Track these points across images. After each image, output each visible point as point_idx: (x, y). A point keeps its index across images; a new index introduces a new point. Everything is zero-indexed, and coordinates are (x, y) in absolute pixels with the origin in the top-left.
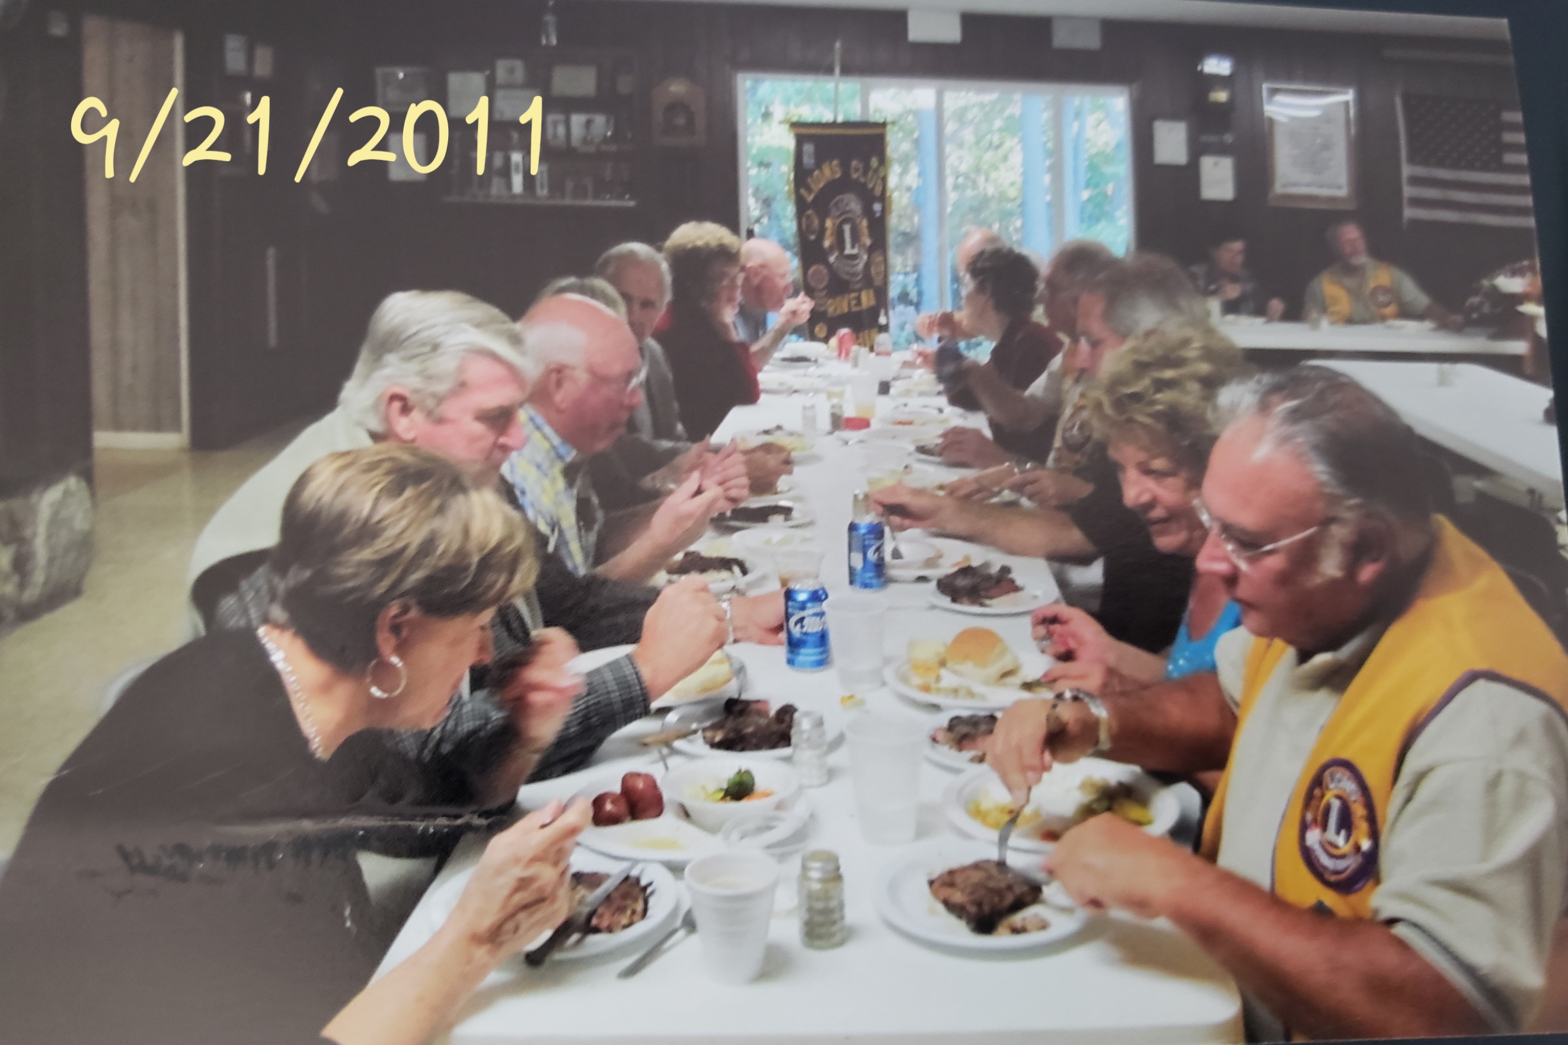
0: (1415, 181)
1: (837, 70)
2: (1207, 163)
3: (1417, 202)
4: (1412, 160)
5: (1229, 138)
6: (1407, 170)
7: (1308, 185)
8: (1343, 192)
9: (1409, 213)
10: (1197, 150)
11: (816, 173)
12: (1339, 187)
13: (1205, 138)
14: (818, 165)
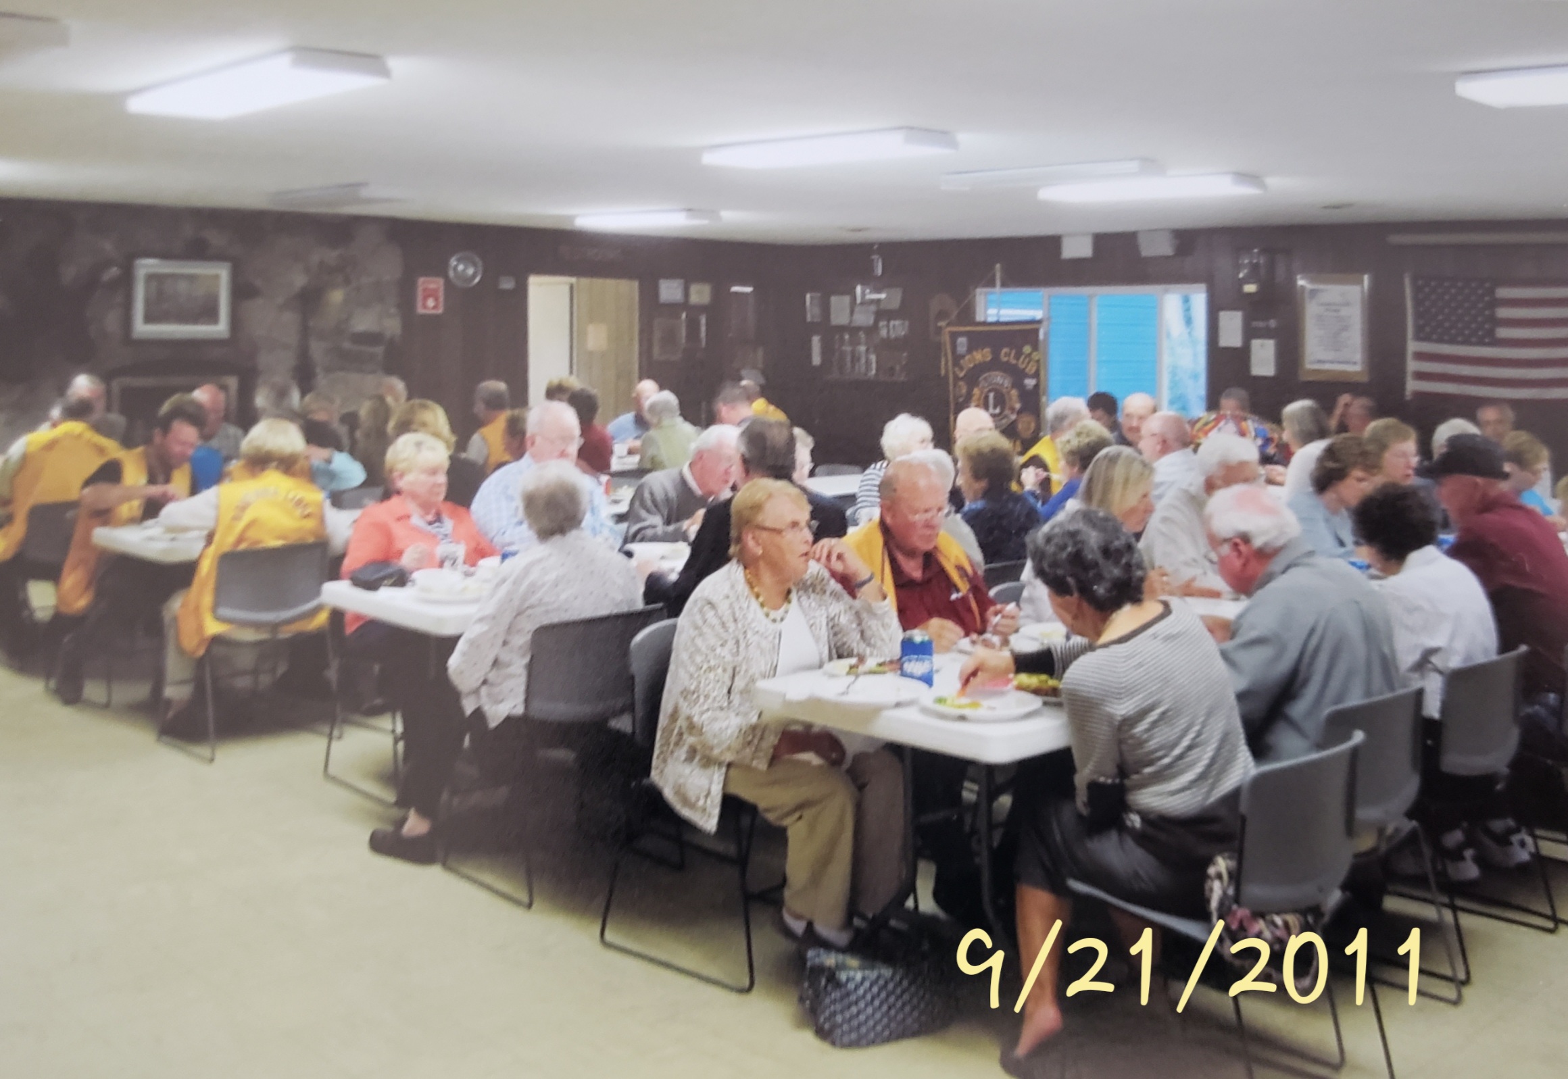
0: (1420, 356)
1: (998, 282)
2: (1256, 344)
3: (1420, 376)
4: (1419, 337)
5: (1273, 323)
6: (1412, 346)
7: (1332, 362)
8: (1358, 368)
9: (1412, 386)
10: (1250, 333)
11: (967, 358)
12: (1355, 363)
13: (1256, 324)
14: (970, 351)
